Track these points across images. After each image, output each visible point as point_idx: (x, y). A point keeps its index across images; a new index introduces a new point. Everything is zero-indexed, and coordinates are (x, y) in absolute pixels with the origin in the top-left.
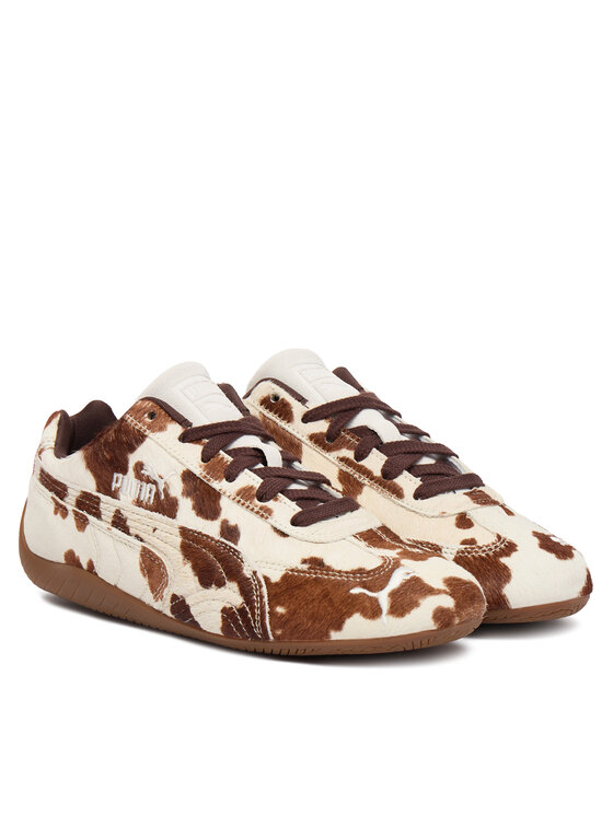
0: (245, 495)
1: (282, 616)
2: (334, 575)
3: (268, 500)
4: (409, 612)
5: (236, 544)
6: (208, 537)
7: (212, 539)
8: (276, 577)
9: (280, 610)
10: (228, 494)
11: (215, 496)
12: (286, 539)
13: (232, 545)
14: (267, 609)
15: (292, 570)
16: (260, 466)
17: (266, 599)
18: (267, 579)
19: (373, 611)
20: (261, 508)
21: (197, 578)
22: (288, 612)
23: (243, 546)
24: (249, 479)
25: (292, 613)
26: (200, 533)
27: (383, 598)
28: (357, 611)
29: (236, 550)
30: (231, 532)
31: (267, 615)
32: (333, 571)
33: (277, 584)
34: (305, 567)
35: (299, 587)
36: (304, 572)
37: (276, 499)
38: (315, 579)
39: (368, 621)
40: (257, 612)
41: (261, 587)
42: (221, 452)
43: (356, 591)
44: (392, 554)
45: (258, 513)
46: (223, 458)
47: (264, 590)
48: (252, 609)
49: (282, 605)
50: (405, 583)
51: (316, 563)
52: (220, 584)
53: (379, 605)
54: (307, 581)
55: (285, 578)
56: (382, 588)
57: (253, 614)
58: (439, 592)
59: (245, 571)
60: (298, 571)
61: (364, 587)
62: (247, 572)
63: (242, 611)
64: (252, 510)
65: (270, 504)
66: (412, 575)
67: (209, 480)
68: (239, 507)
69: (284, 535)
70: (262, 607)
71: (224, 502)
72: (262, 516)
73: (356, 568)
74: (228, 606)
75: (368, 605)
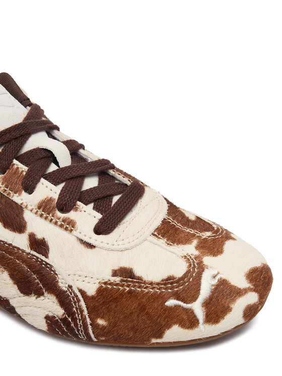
0: (45, 207)
1: (104, 327)
2: (146, 288)
3: (68, 211)
4: (223, 318)
5: (47, 257)
6: (18, 249)
7: (23, 251)
8: (91, 291)
9: (101, 322)
10: (30, 208)
11: (19, 209)
12: (94, 250)
13: (43, 258)
14: (88, 321)
15: (105, 283)
16: (53, 168)
17: (86, 313)
18: (83, 293)
19: (191, 322)
20: (64, 221)
21: (16, 286)
22: (109, 324)
23: (54, 259)
24: (47, 190)
25: (113, 325)
26: (10, 245)
27: (198, 308)
28: (175, 323)
29: (47, 264)
30: (39, 245)
31: (90, 327)
32: (145, 283)
33: (93, 297)
34: (117, 279)
35: (116, 300)
36: (117, 285)
37: (76, 210)
38: (130, 292)
39: (187, 330)
40: (80, 323)
41: (79, 301)
42: (15, 161)
43: (171, 302)
44: (191, 249)
45: (61, 226)
46: (18, 168)
47: (82, 303)
48: (74, 320)
49: (102, 318)
50: (216, 289)
51: (126, 273)
52: (39, 294)
53: (195, 316)
54: (122, 294)
55: (100, 291)
56: (194, 298)
57: (76, 325)
58: (246, 291)
59: (60, 284)
60: (111, 284)
61: (178, 299)
62: (63, 286)
63: (64, 320)
64: (56, 223)
65: (72, 215)
66: (218, 277)
67: (9, 194)
68: (42, 221)
69: (91, 246)
70: (84, 320)
71: (28, 216)
72: (66, 229)
73: (165, 277)
74: (51, 314)
75: (185, 317)
